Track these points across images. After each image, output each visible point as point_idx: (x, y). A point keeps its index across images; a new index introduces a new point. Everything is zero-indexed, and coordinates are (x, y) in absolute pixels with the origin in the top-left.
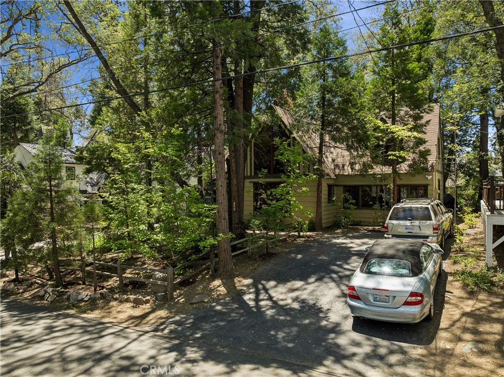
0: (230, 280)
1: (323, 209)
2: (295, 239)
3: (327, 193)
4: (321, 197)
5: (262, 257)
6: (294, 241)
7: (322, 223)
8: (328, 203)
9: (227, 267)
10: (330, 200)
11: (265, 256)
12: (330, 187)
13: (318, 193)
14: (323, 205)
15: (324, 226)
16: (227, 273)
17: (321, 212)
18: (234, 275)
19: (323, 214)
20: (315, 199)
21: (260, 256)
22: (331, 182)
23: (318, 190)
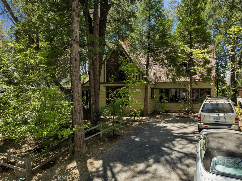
0: (84, 162)
1: (148, 103)
2: (132, 123)
3: (150, 93)
4: (147, 95)
5: (110, 139)
6: (131, 124)
7: (147, 111)
8: (151, 99)
9: (82, 151)
10: (152, 97)
11: (112, 137)
12: (152, 89)
13: (145, 93)
14: (148, 100)
15: (149, 113)
16: (82, 156)
17: (147, 105)
18: (87, 157)
19: (148, 105)
20: (144, 97)
21: (109, 138)
22: (153, 86)
23: (145, 91)
